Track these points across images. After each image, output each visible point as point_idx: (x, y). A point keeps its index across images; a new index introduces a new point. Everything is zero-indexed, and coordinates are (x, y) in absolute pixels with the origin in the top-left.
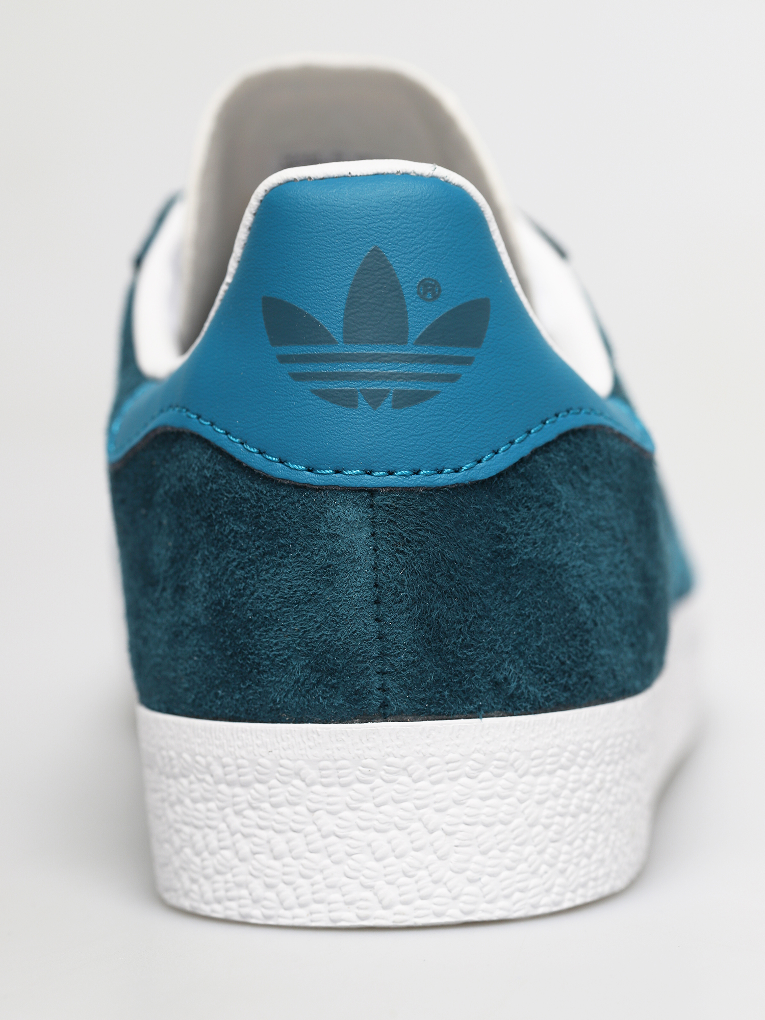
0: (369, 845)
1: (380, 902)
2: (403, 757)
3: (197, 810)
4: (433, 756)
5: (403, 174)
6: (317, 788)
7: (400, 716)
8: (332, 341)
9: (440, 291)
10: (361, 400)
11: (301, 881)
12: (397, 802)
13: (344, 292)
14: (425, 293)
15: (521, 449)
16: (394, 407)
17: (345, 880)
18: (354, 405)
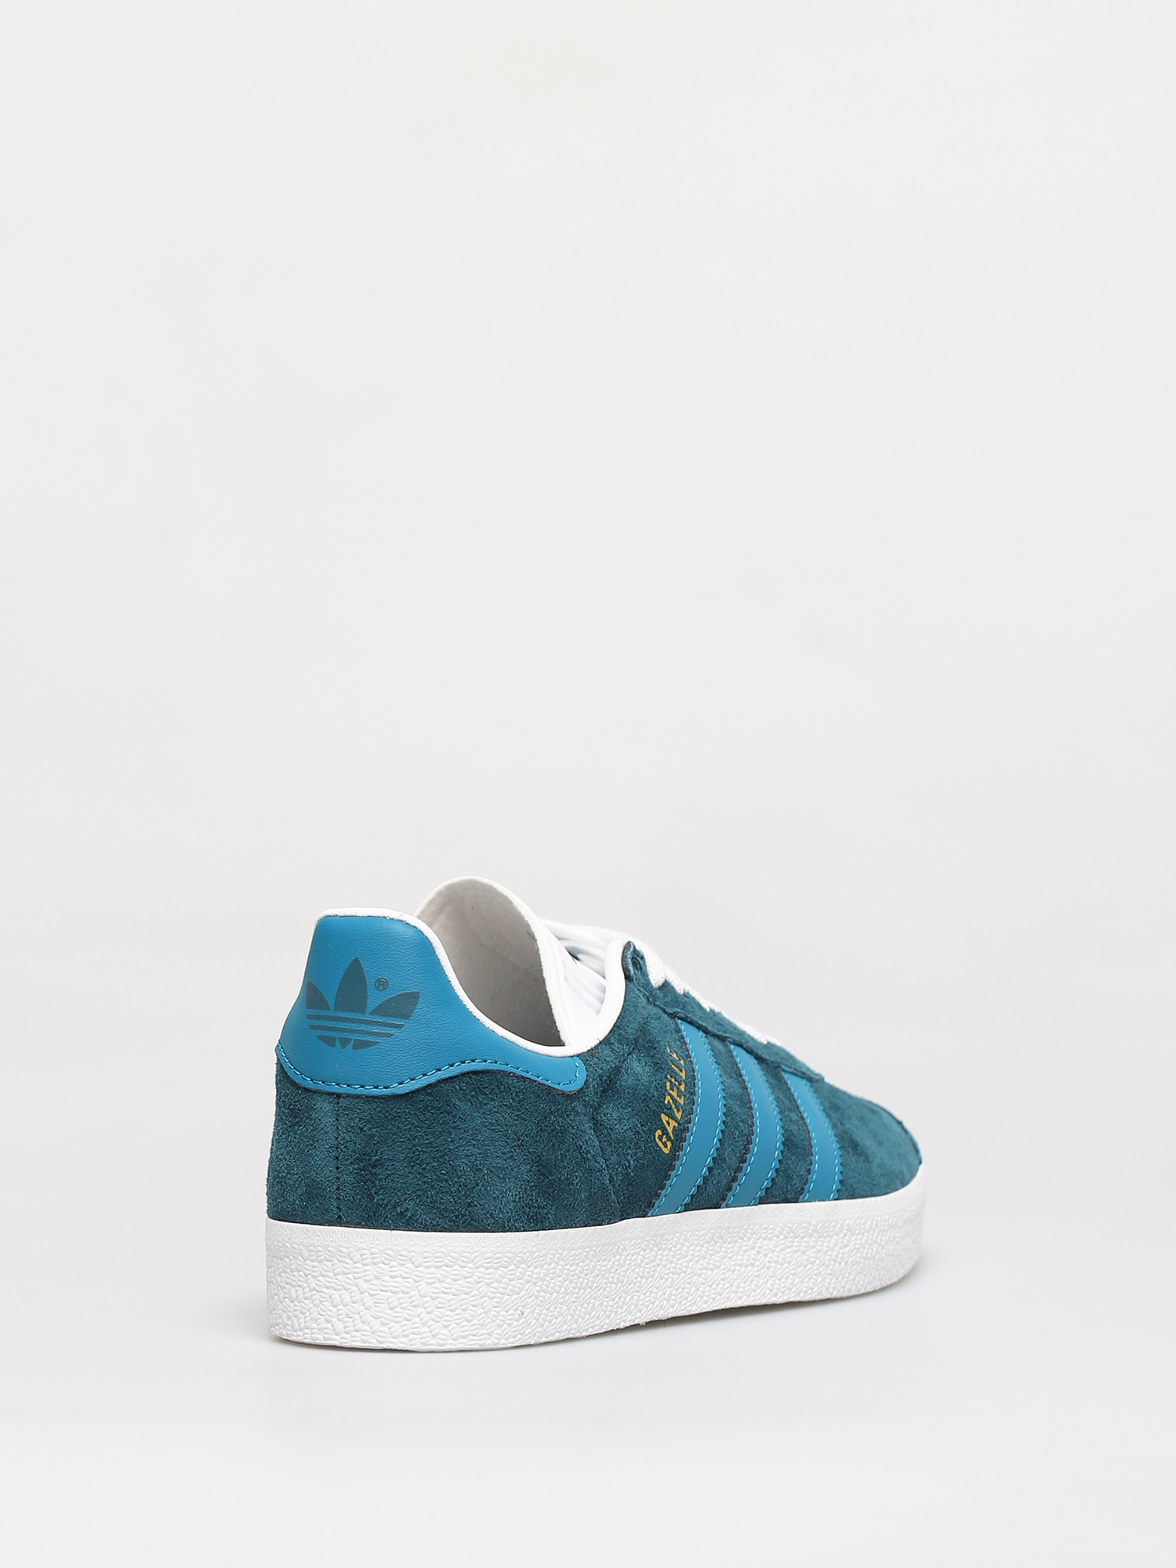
0: (331, 1297)
1: (334, 1330)
2: (348, 1248)
3: (293, 1275)
4: (364, 1249)
5: (391, 919)
6: (308, 1262)
7: (347, 1224)
8: (328, 1008)
9: (388, 985)
10: (338, 1043)
11: (301, 1315)
12: (344, 1274)
13: (338, 982)
14: (379, 986)
15: (431, 1079)
16: (353, 1048)
17: (319, 1316)
18: (334, 1045)
